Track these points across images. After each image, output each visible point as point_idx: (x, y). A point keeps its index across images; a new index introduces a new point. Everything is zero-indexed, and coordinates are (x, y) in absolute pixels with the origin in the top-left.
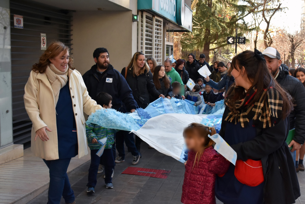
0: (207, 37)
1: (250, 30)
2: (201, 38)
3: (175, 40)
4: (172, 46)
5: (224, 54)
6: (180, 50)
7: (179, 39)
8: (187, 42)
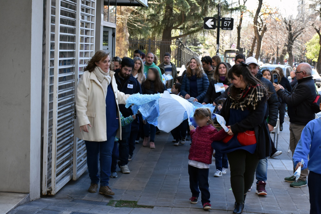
0: (169, 19)
1: (232, 10)
2: (158, 20)
3: (119, 22)
4: (113, 29)
5: (190, 45)
6: (126, 37)
7: (125, 20)
8: (138, 25)
